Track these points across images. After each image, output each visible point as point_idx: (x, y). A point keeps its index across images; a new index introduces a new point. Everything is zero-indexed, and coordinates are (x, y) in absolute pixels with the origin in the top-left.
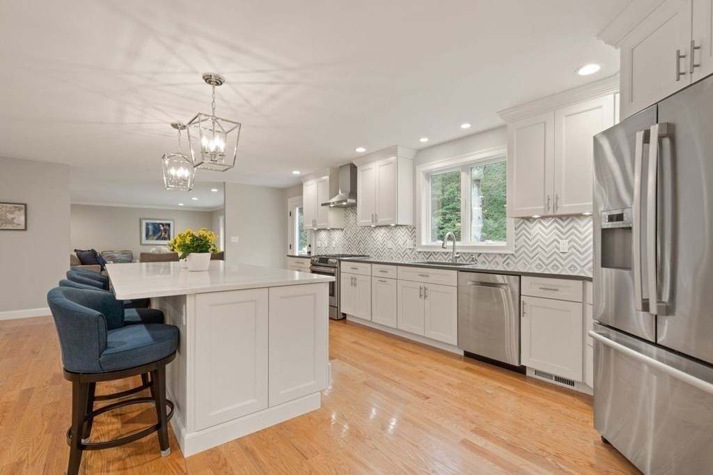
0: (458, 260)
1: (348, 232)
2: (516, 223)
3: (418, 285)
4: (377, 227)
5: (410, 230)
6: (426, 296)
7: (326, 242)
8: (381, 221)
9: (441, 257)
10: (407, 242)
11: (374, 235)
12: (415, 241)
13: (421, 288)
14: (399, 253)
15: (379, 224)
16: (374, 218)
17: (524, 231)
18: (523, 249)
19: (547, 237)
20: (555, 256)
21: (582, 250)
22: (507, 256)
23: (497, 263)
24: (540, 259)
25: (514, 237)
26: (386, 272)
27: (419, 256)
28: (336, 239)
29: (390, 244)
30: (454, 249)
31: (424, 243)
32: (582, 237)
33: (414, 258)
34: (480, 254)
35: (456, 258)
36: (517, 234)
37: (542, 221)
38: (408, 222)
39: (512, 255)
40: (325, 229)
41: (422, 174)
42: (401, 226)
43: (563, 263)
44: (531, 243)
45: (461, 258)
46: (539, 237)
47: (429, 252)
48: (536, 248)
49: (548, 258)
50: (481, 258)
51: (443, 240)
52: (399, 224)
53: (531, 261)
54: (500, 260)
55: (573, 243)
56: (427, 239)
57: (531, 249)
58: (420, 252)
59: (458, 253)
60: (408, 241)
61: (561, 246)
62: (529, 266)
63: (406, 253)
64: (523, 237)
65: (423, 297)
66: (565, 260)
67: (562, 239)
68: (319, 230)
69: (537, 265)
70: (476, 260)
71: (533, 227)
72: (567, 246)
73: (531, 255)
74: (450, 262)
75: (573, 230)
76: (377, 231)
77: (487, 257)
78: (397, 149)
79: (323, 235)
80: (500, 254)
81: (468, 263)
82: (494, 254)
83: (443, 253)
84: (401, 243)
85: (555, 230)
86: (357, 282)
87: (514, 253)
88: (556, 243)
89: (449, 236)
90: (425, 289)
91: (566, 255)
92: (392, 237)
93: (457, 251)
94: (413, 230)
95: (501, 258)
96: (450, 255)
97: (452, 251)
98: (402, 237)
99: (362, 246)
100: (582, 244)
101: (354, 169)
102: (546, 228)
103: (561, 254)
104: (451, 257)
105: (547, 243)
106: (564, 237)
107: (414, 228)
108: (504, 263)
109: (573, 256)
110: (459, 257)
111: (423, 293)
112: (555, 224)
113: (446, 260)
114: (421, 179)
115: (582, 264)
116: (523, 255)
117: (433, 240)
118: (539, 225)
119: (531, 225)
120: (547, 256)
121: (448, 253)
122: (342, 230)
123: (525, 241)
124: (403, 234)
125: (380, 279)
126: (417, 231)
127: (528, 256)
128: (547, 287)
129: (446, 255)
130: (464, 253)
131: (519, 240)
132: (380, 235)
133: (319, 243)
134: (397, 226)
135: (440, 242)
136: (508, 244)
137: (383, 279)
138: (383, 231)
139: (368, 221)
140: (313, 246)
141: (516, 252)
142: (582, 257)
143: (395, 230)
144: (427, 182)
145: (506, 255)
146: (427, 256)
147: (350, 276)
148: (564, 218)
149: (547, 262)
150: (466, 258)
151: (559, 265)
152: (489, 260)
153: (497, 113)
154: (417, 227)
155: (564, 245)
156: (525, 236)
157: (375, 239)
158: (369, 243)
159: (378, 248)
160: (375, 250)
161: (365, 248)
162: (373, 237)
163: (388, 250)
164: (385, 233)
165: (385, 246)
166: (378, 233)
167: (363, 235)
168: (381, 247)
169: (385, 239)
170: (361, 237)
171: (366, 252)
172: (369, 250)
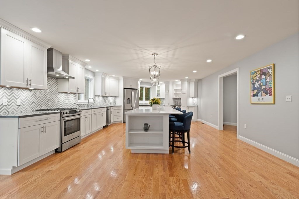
11: (58, 96)
12: (76, 100)
29: (67, 102)
47: (80, 104)
60: (74, 100)
63: (73, 105)
84: (71, 101)
94: (75, 95)
124: (72, 97)
134: (70, 93)
143: (69, 95)
154: (77, 95)
157: (59, 99)
158: (56, 101)
159: (61, 104)
160: (59, 105)
161: (52, 104)
162: (58, 98)
163: (66, 105)
164: (64, 96)
165: (64, 103)
166: (61, 96)
167: (52, 96)
168: (63, 103)
169: (64, 99)
170: (49, 97)
171: (53, 107)
172: (55, 105)
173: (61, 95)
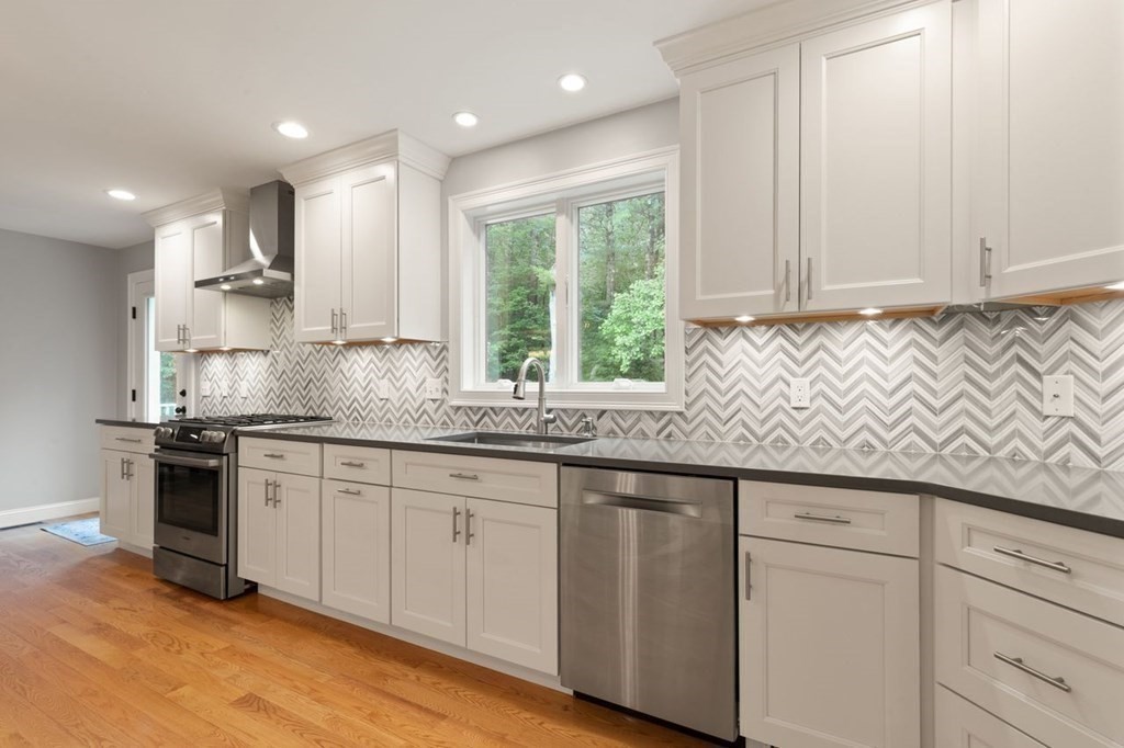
0: (551, 426)
1: (281, 359)
2: (688, 336)
3: (449, 504)
4: (350, 345)
5: (435, 354)
6: (469, 536)
7: (224, 385)
8: (357, 330)
9: (509, 419)
10: (427, 384)
11: (344, 366)
12: (447, 380)
13: (456, 514)
14: (407, 411)
15: (352, 336)
16: (338, 320)
17: (706, 357)
18: (705, 400)
19: (759, 372)
20: (780, 416)
21: (842, 403)
22: (666, 418)
23: (644, 434)
24: (745, 425)
25: (683, 372)
26: (361, 466)
27: (454, 418)
28: (251, 376)
29: (384, 389)
30: (541, 400)
31: (467, 386)
32: (842, 370)
33: (444, 423)
34: (603, 412)
35: (547, 422)
36: (689, 365)
37: (749, 333)
38: (430, 333)
39: (680, 414)
40: (219, 352)
41: (462, 217)
42: (412, 342)
43: (800, 433)
44: (723, 386)
45: (558, 422)
46: (740, 371)
47: (480, 408)
48: (736, 397)
49: (763, 422)
50: (606, 423)
51: (514, 380)
52: (403, 336)
53: (723, 429)
54: (651, 426)
55: (820, 386)
56: (475, 377)
57: (723, 400)
58: (459, 408)
59: (549, 411)
60: (430, 380)
61: (793, 393)
62: (718, 440)
63: (425, 412)
64: (705, 371)
65: (462, 538)
66: (802, 425)
67: (794, 374)
68: (204, 353)
69: (738, 439)
70: (594, 427)
71: (728, 346)
72: (808, 393)
73: (724, 415)
74: (532, 432)
75: (821, 354)
76: (353, 355)
77: (620, 421)
78: (395, 139)
79: (217, 365)
80: (650, 413)
81: (573, 434)
82: (635, 411)
83: (515, 409)
84: (411, 385)
85: (781, 355)
86: (283, 494)
87: (683, 410)
88: (781, 385)
89: (531, 367)
90: (469, 515)
91: (806, 413)
92: (389, 370)
93: (549, 404)
94: (441, 352)
95: (652, 423)
96: (530, 415)
97: (536, 404)
98: (414, 371)
99: (315, 393)
100: (842, 386)
101: (285, 196)
102: (759, 349)
103: (794, 413)
104: (533, 421)
105: (761, 387)
106: (800, 371)
107: (444, 348)
108: (659, 433)
109: (821, 418)
110: (553, 421)
111: (463, 527)
112: (780, 340)
113: (520, 426)
114: (460, 227)
115: (843, 435)
116: (706, 414)
117: (490, 377)
118: (742, 342)
119: (722, 343)
120: (761, 416)
121: (525, 409)
122: (266, 353)
123: (708, 380)
124: (416, 364)
125: (344, 486)
126: (451, 355)
127: (717, 417)
128: (815, 513)
129: (521, 415)
130: (564, 410)
131: (696, 378)
132: (360, 365)
133: (206, 388)
134: (400, 343)
135: (509, 385)
136: (667, 387)
137: (354, 487)
138: (367, 355)
139: (322, 330)
140: (191, 394)
141: (688, 406)
142: (843, 418)
143: (397, 354)
144: (474, 238)
145: (664, 413)
146: (475, 419)
147: (262, 477)
148: (800, 326)
149: (761, 431)
150: (570, 423)
151: (790, 440)
152: (625, 425)
153: (655, 43)
154: (451, 346)
155: (800, 391)
156: (709, 367)
157: (348, 376)
158: (333, 385)
159: (355, 399)
160: (348, 404)
161: (322, 398)
162: (342, 371)
163: (380, 404)
164: (371, 361)
165: (372, 394)
166: (355, 361)
167: (319, 366)
168: (364, 394)
169: (372, 375)
170: (312, 371)
171: (324, 408)
172: (332, 404)
173: (356, 356)
